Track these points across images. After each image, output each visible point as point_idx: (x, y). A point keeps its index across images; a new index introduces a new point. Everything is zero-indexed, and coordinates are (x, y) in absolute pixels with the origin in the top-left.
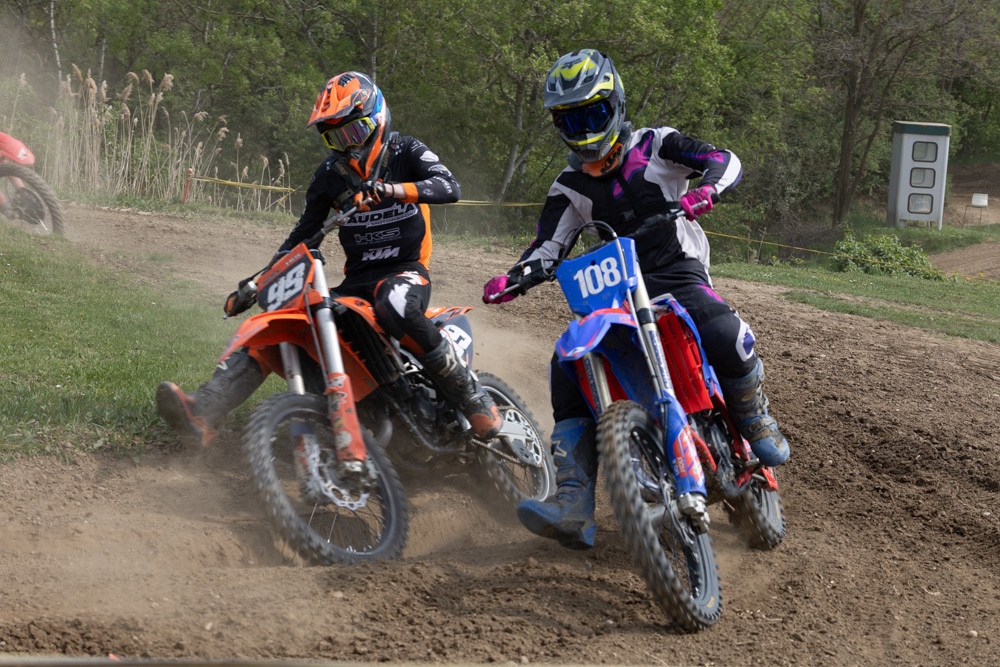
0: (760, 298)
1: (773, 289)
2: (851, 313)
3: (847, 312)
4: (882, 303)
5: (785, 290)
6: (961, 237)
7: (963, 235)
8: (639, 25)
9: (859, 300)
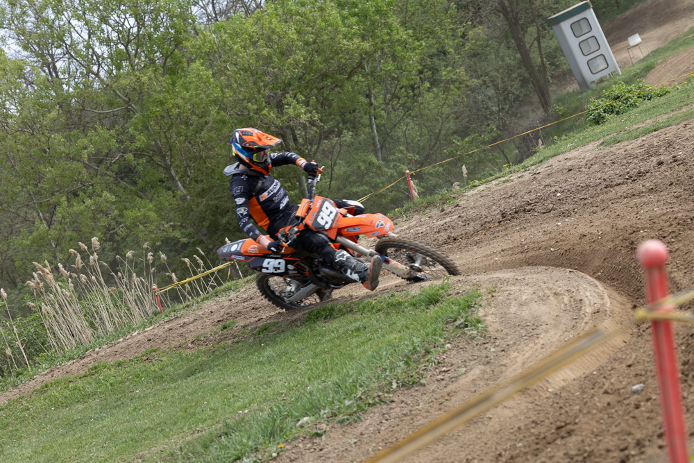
0: (589, 156)
1: (590, 146)
2: (655, 130)
3: (652, 131)
5: (598, 143)
6: (638, 71)
7: (639, 69)
8: (346, 47)
9: (649, 122)
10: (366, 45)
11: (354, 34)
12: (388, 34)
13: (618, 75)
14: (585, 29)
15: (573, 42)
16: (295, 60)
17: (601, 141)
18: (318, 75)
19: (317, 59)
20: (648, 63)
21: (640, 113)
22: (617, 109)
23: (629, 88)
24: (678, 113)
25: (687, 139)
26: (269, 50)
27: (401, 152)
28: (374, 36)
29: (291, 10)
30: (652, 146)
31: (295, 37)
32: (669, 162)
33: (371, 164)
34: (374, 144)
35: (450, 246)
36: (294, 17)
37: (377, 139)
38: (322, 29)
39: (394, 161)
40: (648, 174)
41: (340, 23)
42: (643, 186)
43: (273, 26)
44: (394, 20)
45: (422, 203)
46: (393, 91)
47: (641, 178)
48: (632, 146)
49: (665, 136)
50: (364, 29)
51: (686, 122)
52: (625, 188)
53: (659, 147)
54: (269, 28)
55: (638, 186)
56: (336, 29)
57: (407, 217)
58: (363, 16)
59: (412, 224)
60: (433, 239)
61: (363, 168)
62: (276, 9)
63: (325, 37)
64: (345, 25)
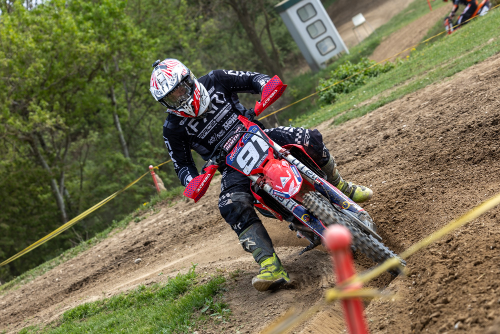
2: (381, 106)
3: (378, 107)
4: (390, 91)
5: (329, 122)
6: (365, 49)
7: (365, 47)
8: (84, 50)
9: (375, 99)
10: (103, 47)
11: (91, 38)
12: (124, 35)
13: (346, 54)
14: (311, 13)
15: (301, 27)
16: (35, 68)
17: (332, 120)
18: (59, 80)
19: (57, 64)
20: (373, 40)
21: (367, 90)
22: (346, 88)
23: (355, 66)
24: (402, 87)
25: (410, 112)
26: (9, 60)
27: (147, 147)
28: (110, 37)
29: (27, 20)
30: (379, 121)
31: (33, 45)
32: (395, 135)
33: (119, 161)
34: (120, 141)
35: (196, 235)
36: (30, 26)
37: (122, 137)
38: (58, 35)
39: (140, 156)
40: (376, 149)
41: (76, 28)
42: (372, 161)
43: (11, 37)
44: (128, 21)
45: (168, 195)
46: (133, 89)
47: (370, 153)
48: (360, 122)
49: (390, 111)
50: (99, 32)
51: (409, 96)
52: (355, 164)
53: (385, 121)
54: (8, 39)
55: (367, 161)
56: (72, 35)
57: (154, 210)
58: (97, 19)
59: (160, 217)
60: (179, 230)
61: (111, 165)
62: (12, 20)
63: (63, 43)
64: (81, 30)
